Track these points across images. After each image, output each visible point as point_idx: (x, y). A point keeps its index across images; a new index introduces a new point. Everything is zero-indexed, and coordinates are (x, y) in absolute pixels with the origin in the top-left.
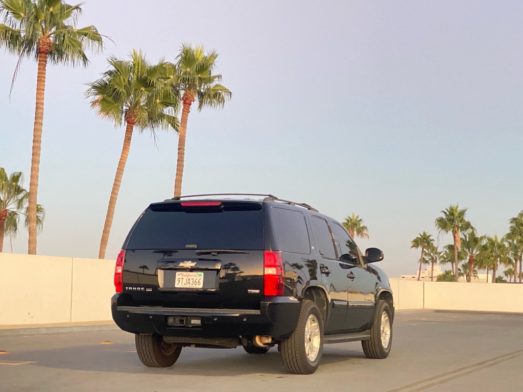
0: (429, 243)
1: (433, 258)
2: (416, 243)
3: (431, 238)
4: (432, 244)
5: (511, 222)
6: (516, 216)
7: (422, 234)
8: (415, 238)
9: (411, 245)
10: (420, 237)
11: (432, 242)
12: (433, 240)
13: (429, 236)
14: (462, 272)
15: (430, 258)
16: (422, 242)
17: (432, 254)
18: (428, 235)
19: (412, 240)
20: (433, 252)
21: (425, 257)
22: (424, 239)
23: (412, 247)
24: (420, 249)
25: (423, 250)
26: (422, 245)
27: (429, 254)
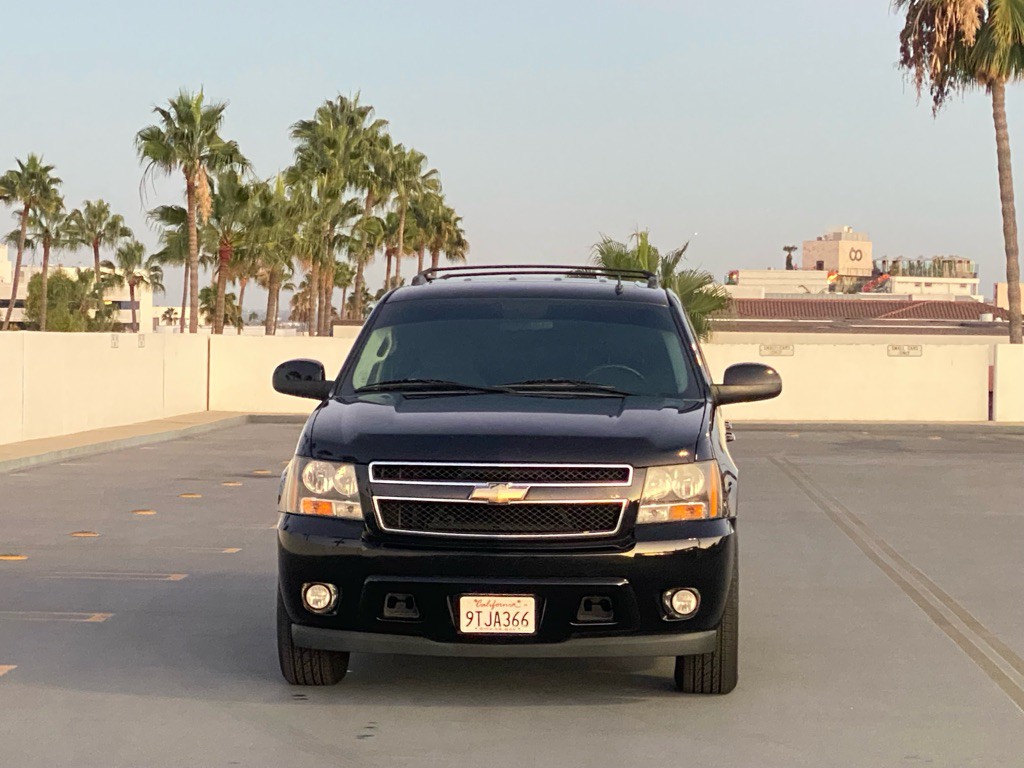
0: (45, 189)
1: (46, 231)
2: (7, 187)
3: (52, 174)
4: (55, 191)
5: (297, 133)
6: (309, 118)
7: (25, 162)
10: (19, 170)
11: (53, 186)
12: (56, 181)
13: (48, 169)
14: (119, 272)
15: (39, 231)
16: (25, 184)
17: (45, 224)
18: (43, 165)
20: (47, 217)
21: (26, 231)
22: (33, 176)
24: (18, 207)
25: (27, 209)
26: (24, 194)
27: (37, 222)
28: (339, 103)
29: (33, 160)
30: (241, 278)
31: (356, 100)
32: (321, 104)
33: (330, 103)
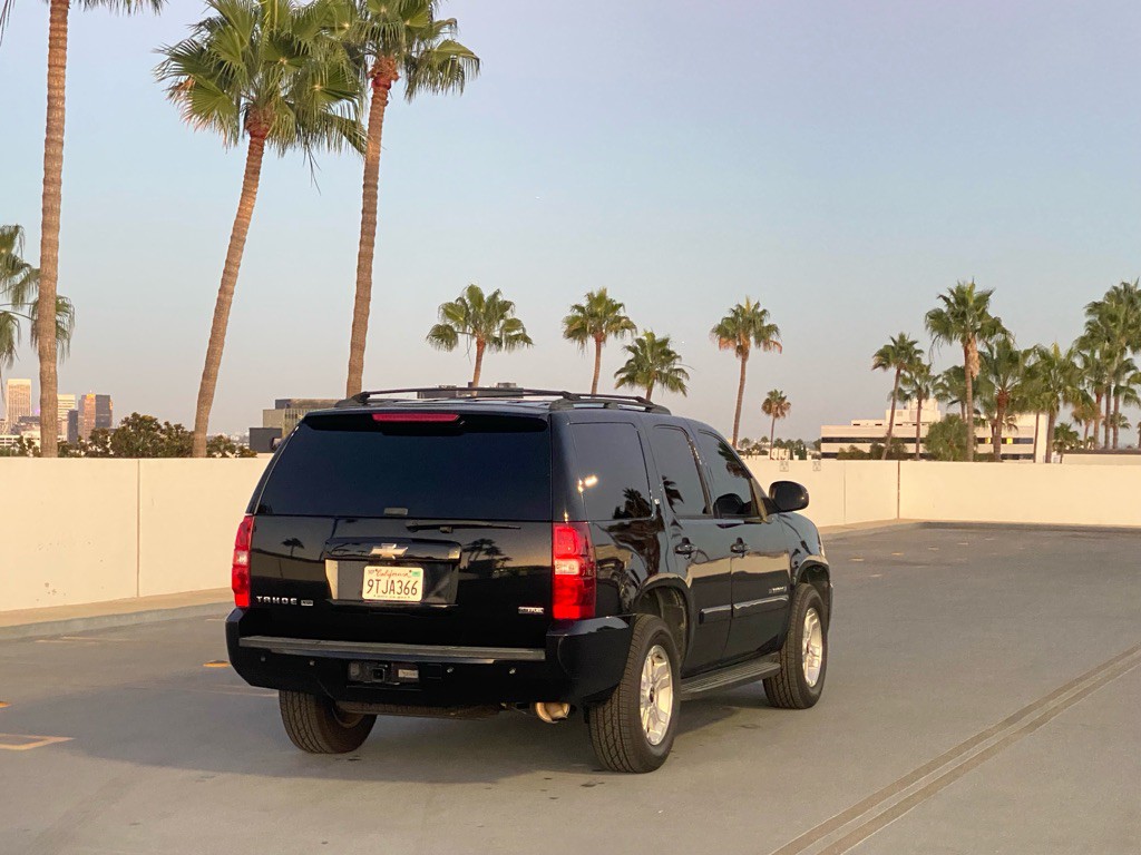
0: (911, 359)
1: (920, 388)
2: (885, 358)
3: (916, 347)
4: (919, 359)
5: (1090, 312)
6: (1100, 299)
7: (897, 338)
8: (882, 348)
9: (873, 362)
10: (893, 344)
11: (918, 356)
12: (920, 351)
13: (913, 343)
14: (983, 417)
15: (914, 388)
16: (898, 355)
17: (918, 381)
18: (910, 340)
19: (875, 352)
20: (920, 377)
21: (904, 388)
22: (902, 348)
23: (875, 367)
24: (893, 370)
25: (898, 372)
26: (895, 363)
27: (912, 381)
28: (1122, 287)
29: (902, 337)
30: (1086, 419)
31: (1136, 284)
32: (1108, 290)
33: (1115, 288)
